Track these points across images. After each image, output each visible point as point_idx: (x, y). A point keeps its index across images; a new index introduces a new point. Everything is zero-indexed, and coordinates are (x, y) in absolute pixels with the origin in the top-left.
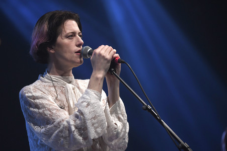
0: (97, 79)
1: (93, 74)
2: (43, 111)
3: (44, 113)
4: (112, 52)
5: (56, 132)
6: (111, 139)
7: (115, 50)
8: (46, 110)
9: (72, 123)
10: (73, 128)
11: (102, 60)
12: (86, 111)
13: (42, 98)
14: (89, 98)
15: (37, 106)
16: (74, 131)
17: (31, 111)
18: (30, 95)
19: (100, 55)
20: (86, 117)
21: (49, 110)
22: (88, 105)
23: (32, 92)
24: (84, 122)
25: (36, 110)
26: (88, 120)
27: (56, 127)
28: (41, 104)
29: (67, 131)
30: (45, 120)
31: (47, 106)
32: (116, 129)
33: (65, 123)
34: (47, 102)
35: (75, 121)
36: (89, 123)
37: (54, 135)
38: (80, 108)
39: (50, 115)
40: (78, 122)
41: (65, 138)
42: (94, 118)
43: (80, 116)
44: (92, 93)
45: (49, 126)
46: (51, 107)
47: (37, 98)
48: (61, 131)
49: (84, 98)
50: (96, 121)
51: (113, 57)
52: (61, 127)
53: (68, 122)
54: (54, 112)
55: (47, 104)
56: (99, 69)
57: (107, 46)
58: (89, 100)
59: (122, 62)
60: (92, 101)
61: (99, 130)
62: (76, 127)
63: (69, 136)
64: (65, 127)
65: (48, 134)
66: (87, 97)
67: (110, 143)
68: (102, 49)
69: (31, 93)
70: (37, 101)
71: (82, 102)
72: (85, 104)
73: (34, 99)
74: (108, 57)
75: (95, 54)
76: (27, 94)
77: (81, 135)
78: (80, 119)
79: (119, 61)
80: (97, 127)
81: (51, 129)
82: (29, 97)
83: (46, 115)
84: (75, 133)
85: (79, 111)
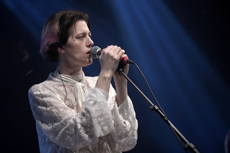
0: (105, 78)
1: (101, 73)
2: (51, 109)
3: (51, 111)
4: (120, 52)
5: (63, 130)
6: (120, 138)
7: (123, 51)
8: (53, 108)
9: (78, 121)
10: (79, 126)
11: (110, 60)
12: (93, 109)
13: (50, 96)
14: (96, 97)
15: (45, 104)
16: (80, 129)
17: (39, 109)
18: (38, 93)
19: (108, 55)
20: (92, 115)
21: (57, 108)
22: (95, 103)
23: (41, 90)
24: (90, 120)
25: (44, 108)
26: (95, 118)
27: (63, 125)
28: (48, 102)
29: (74, 129)
30: (52, 118)
31: (54, 104)
32: (124, 127)
33: (72, 121)
34: (54, 100)
35: (81, 119)
36: (95, 122)
37: (61, 132)
38: (87, 106)
39: (57, 113)
40: (84, 120)
41: (71, 136)
42: (101, 116)
43: (86, 114)
44: (100, 91)
45: (56, 124)
46: (58, 105)
47: (45, 96)
48: (68, 129)
49: (91, 96)
50: (102, 119)
51: (121, 57)
52: (68, 125)
53: (75, 120)
54: (61, 110)
55: (54, 102)
56: (107, 69)
57: (116, 47)
58: (96, 99)
59: (130, 63)
60: (99, 100)
61: (106, 128)
62: (82, 126)
63: (75, 134)
64: (71, 125)
65: (55, 132)
66: (95, 96)
67: (120, 141)
68: (111, 49)
69: (39, 91)
70: (45, 99)
71: (90, 101)
72: (92, 102)
73: (42, 97)
74: (117, 57)
75: (104, 54)
76: (35, 93)
77: (87, 133)
78: (87, 118)
79: (128, 62)
80: (104, 126)
81: (58, 126)
82: (37, 95)
83: (53, 113)
84: (81, 131)
85: (86, 109)
